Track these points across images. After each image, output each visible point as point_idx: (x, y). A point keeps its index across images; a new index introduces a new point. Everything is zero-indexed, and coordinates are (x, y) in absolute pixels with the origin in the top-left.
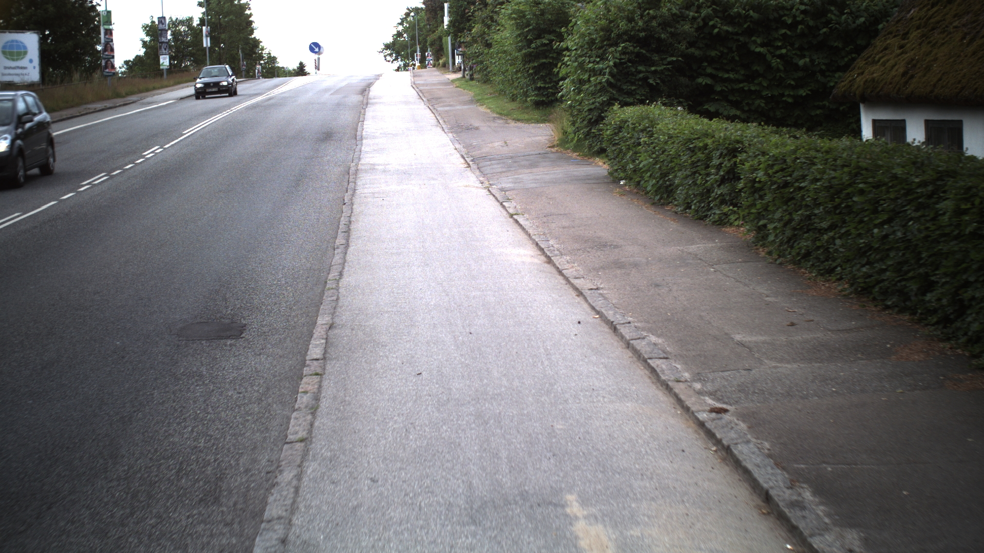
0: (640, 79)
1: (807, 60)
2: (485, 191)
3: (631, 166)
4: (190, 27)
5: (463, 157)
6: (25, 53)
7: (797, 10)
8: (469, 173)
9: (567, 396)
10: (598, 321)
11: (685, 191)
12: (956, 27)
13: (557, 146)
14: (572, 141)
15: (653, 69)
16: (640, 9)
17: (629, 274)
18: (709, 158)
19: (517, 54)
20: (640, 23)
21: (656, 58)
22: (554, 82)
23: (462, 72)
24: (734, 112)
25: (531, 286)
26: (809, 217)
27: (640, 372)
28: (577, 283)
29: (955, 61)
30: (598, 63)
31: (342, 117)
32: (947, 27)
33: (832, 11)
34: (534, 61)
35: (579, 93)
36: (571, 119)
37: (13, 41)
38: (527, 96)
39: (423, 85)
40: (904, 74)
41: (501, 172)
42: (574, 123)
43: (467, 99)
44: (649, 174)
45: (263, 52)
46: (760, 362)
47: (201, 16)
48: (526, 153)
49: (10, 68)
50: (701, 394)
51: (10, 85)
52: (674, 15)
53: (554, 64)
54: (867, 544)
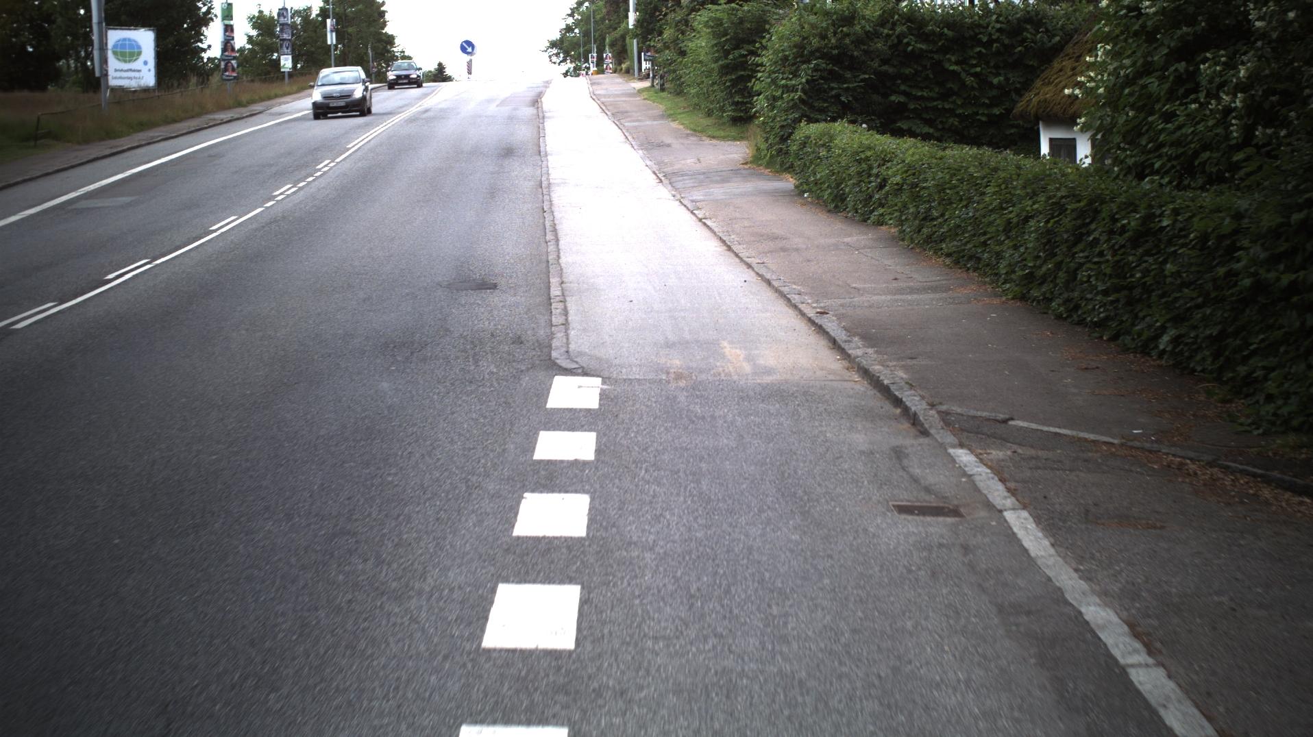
0: (832, 97)
1: (1002, 78)
2: (678, 203)
3: (813, 179)
4: (307, 18)
5: (654, 173)
6: (139, 53)
7: (992, 28)
8: (660, 187)
9: (729, 310)
10: (760, 281)
11: (854, 198)
13: (751, 163)
14: (764, 158)
15: (845, 86)
16: (834, 27)
17: (790, 255)
19: (713, 66)
20: (833, 41)
21: (849, 76)
23: (650, 80)
24: (926, 130)
26: (929, 209)
27: (779, 301)
28: (749, 260)
30: (791, 79)
31: (519, 132)
33: (1028, 29)
34: (731, 74)
35: (772, 110)
36: (765, 135)
37: (125, 40)
38: (724, 111)
39: (605, 96)
41: (693, 187)
42: (767, 140)
43: (658, 114)
45: (395, 49)
46: (862, 295)
47: (322, 4)
48: (719, 170)
49: (122, 70)
50: (815, 308)
51: (121, 90)
52: (867, 33)
53: (749, 78)
54: (876, 352)
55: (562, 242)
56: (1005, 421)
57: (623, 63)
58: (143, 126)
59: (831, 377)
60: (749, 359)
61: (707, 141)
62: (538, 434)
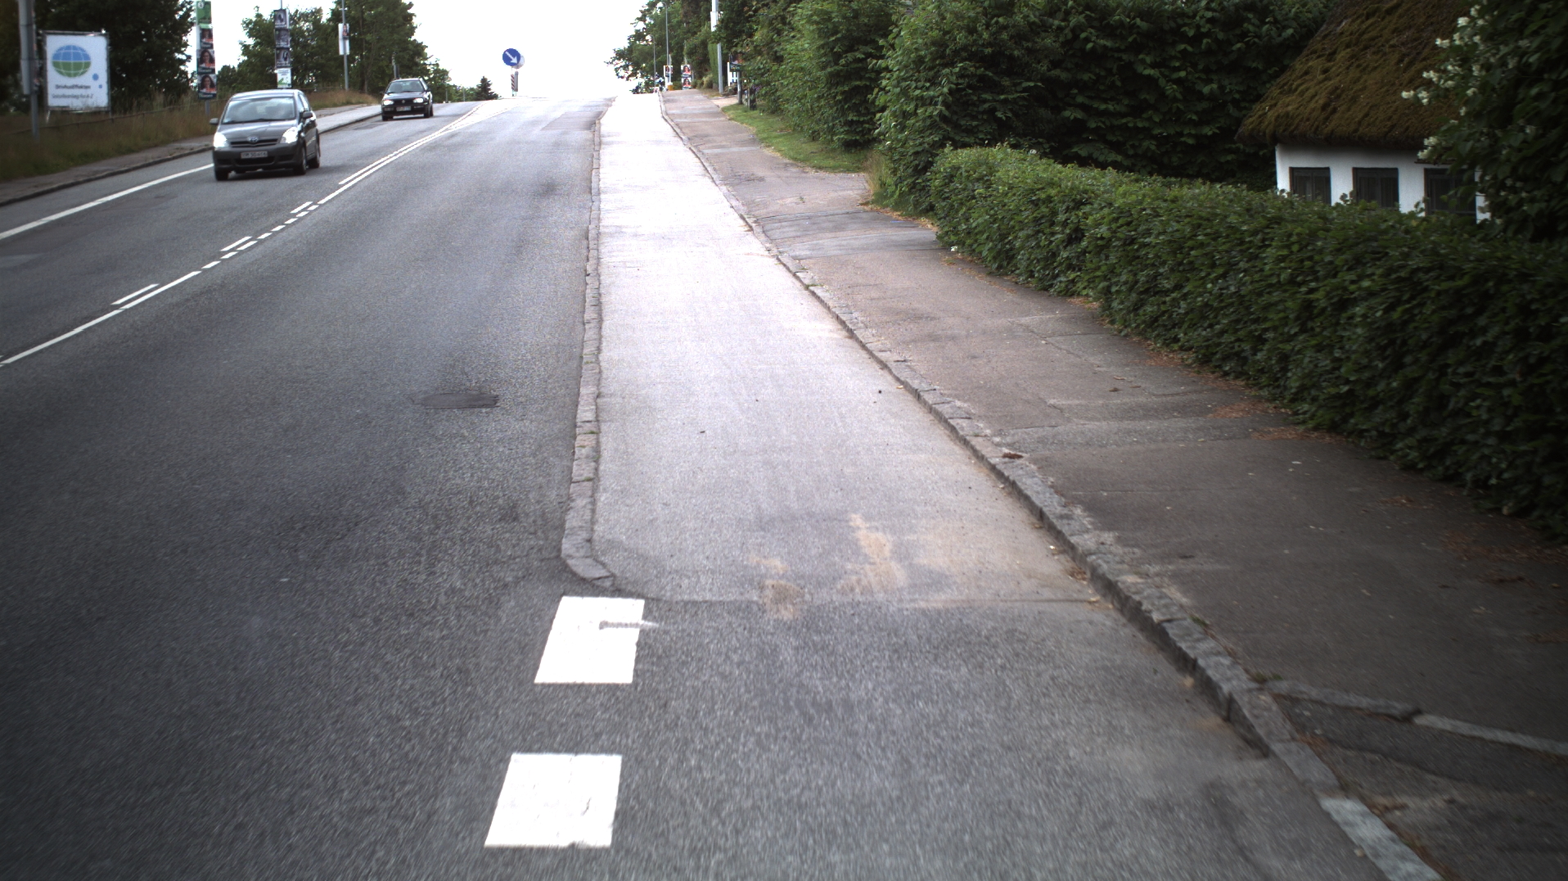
0: (983, 113)
1: (1215, 86)
2: (774, 260)
3: (964, 227)
4: (316, 22)
5: (742, 217)
6: (88, 65)
7: (1201, 18)
8: (750, 237)
9: (859, 449)
10: (903, 391)
11: (1027, 255)
12: (1393, 46)
13: (873, 203)
14: (892, 196)
15: (1002, 97)
16: (986, 16)
17: (943, 347)
18: (1054, 213)
19: (819, 73)
20: (985, 35)
21: (1007, 83)
22: (869, 111)
23: (738, 96)
24: (1113, 156)
25: (828, 360)
26: (1155, 277)
27: (940, 431)
28: (883, 356)
29: (1388, 91)
30: (928, 89)
31: (565, 163)
32: (1383, 46)
33: (1250, 19)
34: (843, 85)
35: (902, 130)
36: (891, 165)
37: (68, 47)
38: (834, 134)
39: (680, 116)
40: (1324, 107)
41: (794, 237)
42: (895, 172)
43: (747, 138)
44: (985, 236)
45: (427, 62)
46: (1069, 420)
47: (334, 6)
48: (829, 212)
49: (65, 87)
50: (998, 445)
51: (64, 112)
52: (1032, 24)
53: (869, 89)
54: (1119, 540)
55: (606, 324)
56: (1407, 718)
57: (704, 75)
58: (87, 158)
59: (1047, 593)
60: (903, 553)
61: (812, 173)
62: (507, 761)
